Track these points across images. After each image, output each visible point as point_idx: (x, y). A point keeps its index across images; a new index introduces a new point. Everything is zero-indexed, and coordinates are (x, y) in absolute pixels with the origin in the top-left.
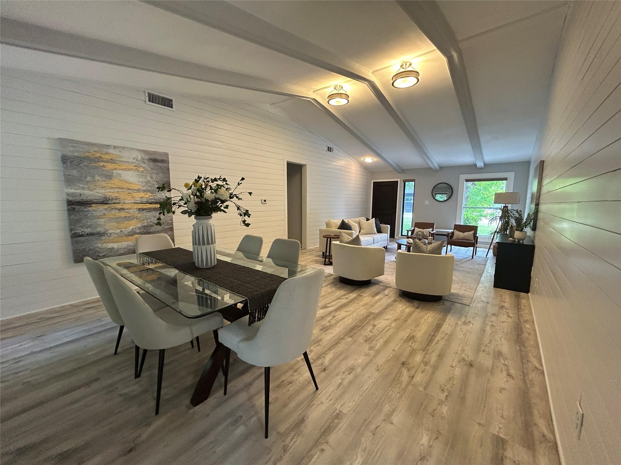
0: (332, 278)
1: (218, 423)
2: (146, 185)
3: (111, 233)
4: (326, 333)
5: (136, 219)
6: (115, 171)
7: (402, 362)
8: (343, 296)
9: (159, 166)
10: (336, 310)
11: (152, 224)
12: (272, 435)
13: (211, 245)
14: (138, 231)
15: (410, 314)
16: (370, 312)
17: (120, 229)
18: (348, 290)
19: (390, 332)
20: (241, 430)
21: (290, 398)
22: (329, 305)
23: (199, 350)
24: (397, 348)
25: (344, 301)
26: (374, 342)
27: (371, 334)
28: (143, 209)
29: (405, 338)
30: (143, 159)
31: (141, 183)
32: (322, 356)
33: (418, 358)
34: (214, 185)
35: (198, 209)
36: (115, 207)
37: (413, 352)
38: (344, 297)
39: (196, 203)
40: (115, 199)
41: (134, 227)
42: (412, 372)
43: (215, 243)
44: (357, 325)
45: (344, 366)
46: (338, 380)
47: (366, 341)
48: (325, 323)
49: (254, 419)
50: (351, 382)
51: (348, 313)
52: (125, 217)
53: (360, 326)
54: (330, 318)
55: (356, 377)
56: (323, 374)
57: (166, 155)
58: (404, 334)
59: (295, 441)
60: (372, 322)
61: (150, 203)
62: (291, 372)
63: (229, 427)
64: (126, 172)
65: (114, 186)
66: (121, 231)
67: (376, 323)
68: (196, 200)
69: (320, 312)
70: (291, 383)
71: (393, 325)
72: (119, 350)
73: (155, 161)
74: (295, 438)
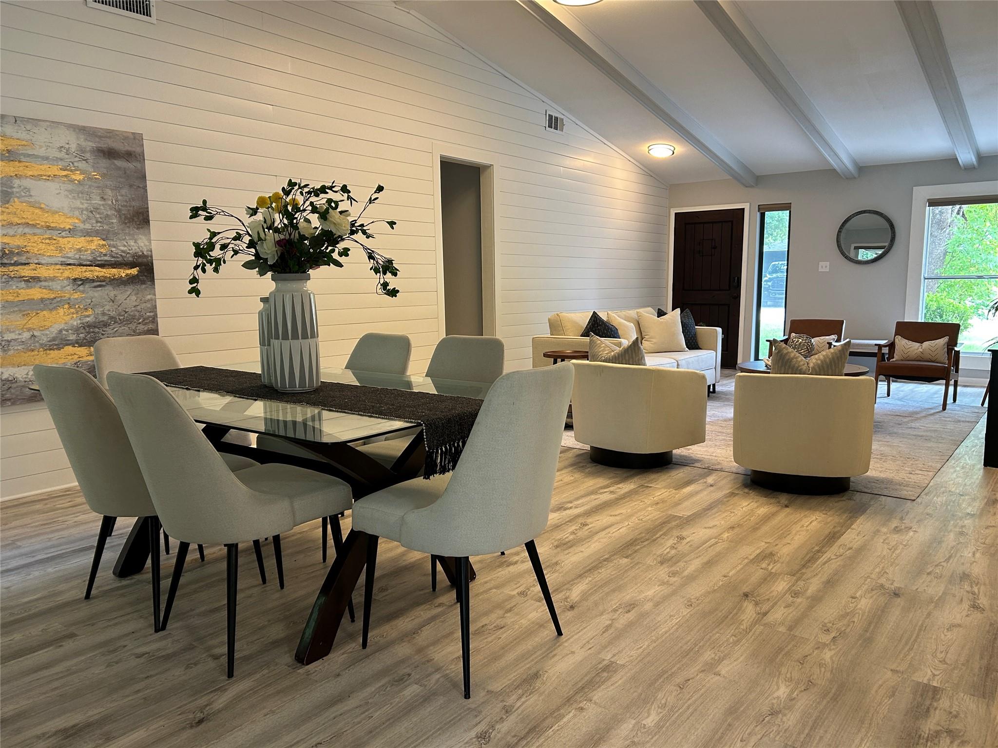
0: (570, 454)
1: (364, 684)
2: (89, 218)
3: (8, 341)
4: (567, 551)
5: (66, 306)
6: (16, 182)
7: (744, 594)
8: (602, 488)
9: (119, 168)
10: (589, 513)
11: (105, 318)
12: (477, 695)
13: (310, 340)
14: (73, 337)
15: (766, 519)
16: (671, 515)
17: (29, 330)
18: (613, 477)
19: (719, 548)
20: (412, 691)
21: (505, 648)
22: (570, 505)
23: (282, 586)
24: (733, 572)
25: (605, 497)
26: (681, 564)
27: (673, 552)
28: (85, 281)
29: (751, 557)
30: (82, 150)
31: (77, 213)
32: (564, 587)
33: (781, 586)
34: (320, 201)
35: (281, 258)
36: (17, 275)
37: (769, 578)
38: (605, 490)
39: (279, 243)
40: (18, 254)
41: (62, 326)
42: (765, 607)
43: (318, 337)
44: (642, 538)
45: (615, 601)
46: (605, 620)
47: (662, 563)
48: (565, 534)
49: (437, 676)
50: (630, 625)
51: (618, 518)
52: (42, 300)
53: (647, 540)
54: (574, 528)
55: (643, 615)
56: (570, 614)
57: (138, 138)
58: (750, 551)
59: (527, 701)
60: (676, 533)
61: (102, 266)
62: (500, 612)
63: (388, 689)
64: (41, 183)
65: (16, 220)
66: (33, 336)
67: (684, 534)
70: (502, 628)
71: (725, 535)
73: (110, 154)
74: (525, 697)
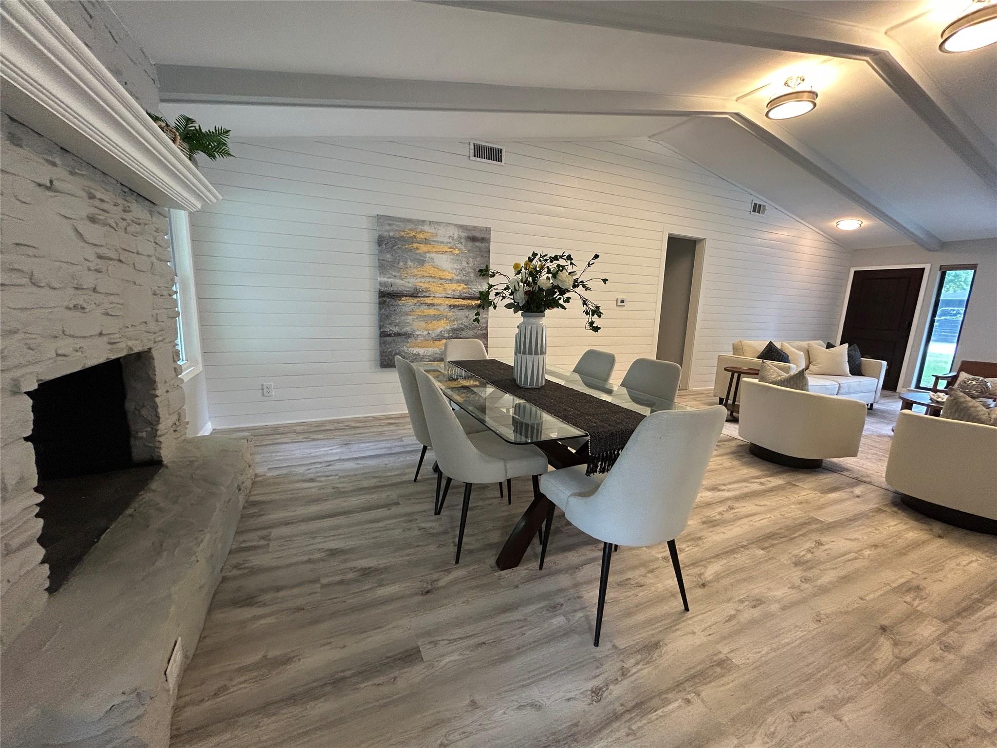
0: (734, 443)
1: (529, 601)
2: (460, 273)
3: (417, 335)
4: (712, 529)
5: (445, 319)
6: (428, 255)
7: (881, 626)
8: (755, 478)
9: (477, 247)
10: (737, 498)
11: (463, 326)
12: (605, 647)
13: (539, 356)
14: (447, 335)
15: (916, 545)
16: (813, 517)
17: (427, 330)
18: (765, 470)
19: (858, 564)
20: (558, 621)
21: (640, 607)
22: (723, 488)
23: (510, 503)
24: (871, 596)
25: (755, 487)
26: (816, 571)
27: (809, 556)
28: (455, 306)
29: (894, 585)
30: (460, 237)
31: (454, 271)
32: (701, 563)
33: (927, 631)
34: (553, 266)
35: (527, 302)
36: (425, 302)
37: (914, 616)
38: (756, 480)
39: (526, 293)
40: (425, 292)
41: (442, 329)
43: (545, 353)
44: (780, 533)
45: (742, 592)
46: (730, 609)
47: (796, 564)
48: (713, 513)
49: (580, 614)
50: (753, 622)
51: (762, 509)
52: (434, 315)
53: (785, 537)
54: (722, 509)
55: (768, 616)
56: (700, 592)
57: (488, 230)
58: (895, 576)
59: (642, 669)
60: (815, 537)
61: (463, 299)
62: (643, 570)
63: (544, 612)
64: (439, 255)
65: (426, 274)
66: (429, 333)
67: (824, 539)
68: (527, 288)
69: (704, 496)
70: (641, 586)
71: (867, 552)
72: (418, 478)
73: (473, 239)
74: (641, 664)
